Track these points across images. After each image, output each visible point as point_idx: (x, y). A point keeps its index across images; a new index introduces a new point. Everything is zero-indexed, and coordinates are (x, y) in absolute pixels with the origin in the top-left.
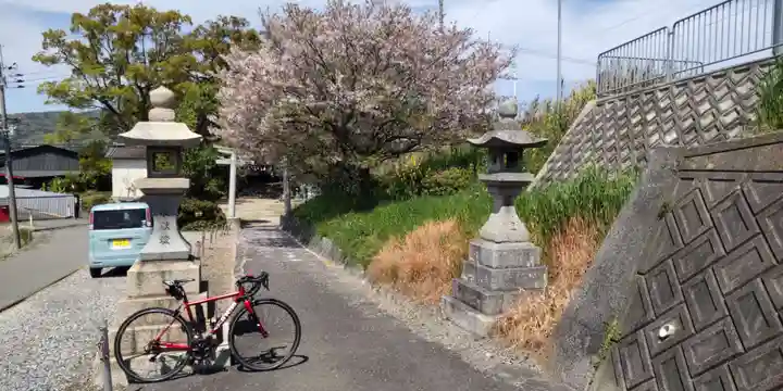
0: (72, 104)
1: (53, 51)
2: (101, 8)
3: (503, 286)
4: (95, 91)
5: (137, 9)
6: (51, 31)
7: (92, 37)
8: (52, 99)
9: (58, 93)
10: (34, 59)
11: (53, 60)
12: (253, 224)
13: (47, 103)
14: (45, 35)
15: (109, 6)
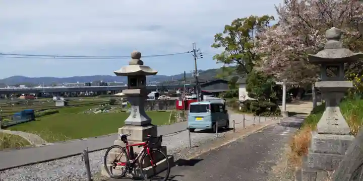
0: (225, 62)
1: (218, 42)
2: (236, 21)
3: (320, 166)
4: (233, 56)
5: (250, 18)
6: (217, 34)
7: (232, 34)
8: (219, 61)
9: (221, 58)
10: (212, 46)
11: (218, 46)
12: (298, 115)
13: (217, 63)
14: (215, 36)
15: (239, 20)
